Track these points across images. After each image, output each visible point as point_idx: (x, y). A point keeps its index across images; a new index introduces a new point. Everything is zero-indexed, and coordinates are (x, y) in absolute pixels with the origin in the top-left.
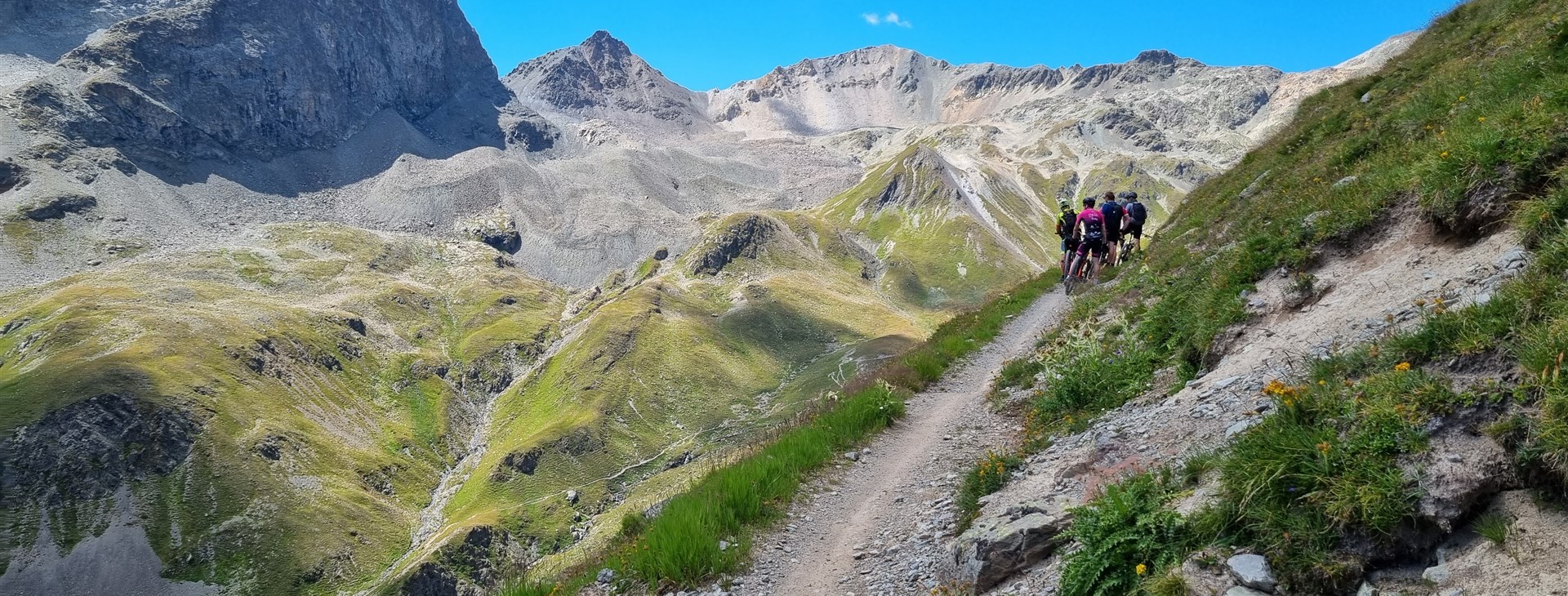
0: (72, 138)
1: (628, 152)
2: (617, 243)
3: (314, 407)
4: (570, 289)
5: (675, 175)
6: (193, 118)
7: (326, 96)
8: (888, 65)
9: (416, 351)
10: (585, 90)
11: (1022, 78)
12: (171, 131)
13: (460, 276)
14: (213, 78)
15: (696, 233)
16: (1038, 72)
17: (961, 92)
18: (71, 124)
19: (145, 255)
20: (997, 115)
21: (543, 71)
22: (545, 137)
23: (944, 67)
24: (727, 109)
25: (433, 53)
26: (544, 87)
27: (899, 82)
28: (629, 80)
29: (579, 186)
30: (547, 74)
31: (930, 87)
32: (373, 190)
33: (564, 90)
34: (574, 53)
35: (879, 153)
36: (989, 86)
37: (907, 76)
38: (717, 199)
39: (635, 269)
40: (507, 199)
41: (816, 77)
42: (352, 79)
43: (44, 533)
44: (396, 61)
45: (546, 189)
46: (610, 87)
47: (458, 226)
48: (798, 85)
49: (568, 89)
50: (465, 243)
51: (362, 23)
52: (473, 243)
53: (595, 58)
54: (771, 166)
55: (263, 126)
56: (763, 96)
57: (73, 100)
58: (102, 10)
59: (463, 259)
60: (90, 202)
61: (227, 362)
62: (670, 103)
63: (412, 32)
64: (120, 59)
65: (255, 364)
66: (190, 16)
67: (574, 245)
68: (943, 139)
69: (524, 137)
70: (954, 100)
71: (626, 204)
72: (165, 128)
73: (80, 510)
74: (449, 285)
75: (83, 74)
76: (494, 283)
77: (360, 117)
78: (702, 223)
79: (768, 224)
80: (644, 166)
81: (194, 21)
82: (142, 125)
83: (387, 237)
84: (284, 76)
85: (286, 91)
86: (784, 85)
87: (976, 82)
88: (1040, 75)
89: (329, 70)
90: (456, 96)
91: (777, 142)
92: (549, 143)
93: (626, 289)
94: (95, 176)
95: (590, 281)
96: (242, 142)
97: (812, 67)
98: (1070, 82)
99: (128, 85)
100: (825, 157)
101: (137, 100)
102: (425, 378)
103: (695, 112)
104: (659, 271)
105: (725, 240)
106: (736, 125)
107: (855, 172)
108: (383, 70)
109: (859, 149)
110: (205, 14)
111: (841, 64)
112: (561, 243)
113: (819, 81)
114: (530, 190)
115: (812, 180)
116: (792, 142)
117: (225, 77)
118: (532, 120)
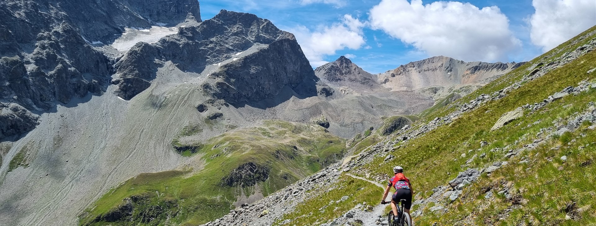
0: (214, 97)
1: (357, 97)
2: (357, 125)
3: (291, 168)
4: (346, 139)
5: (372, 104)
6: (240, 91)
7: (271, 83)
8: (441, 63)
9: (310, 155)
10: (338, 76)
11: (492, 67)
12: (235, 94)
13: (316, 135)
14: (244, 80)
15: (381, 122)
16: (498, 64)
17: (469, 72)
18: (214, 94)
19: (237, 128)
20: (483, 81)
21: (325, 70)
22: (330, 92)
23: (462, 63)
24: (384, 80)
25: (298, 68)
26: (326, 75)
27: (445, 69)
28: (352, 72)
29: (344, 108)
30: (326, 71)
31: (457, 70)
32: (286, 110)
33: (332, 76)
34: (334, 64)
35: (439, 95)
36: (479, 70)
37: (448, 67)
38: (385, 111)
39: (364, 133)
40: (324, 112)
41: (415, 68)
42: (278, 78)
43: (243, 193)
44: (288, 71)
45: (335, 109)
46: (346, 74)
47: (311, 120)
48: (409, 71)
49: (333, 75)
50: (314, 125)
51: (280, 61)
52: (317, 125)
53: (341, 65)
54: (402, 100)
55: (256, 92)
56: (396, 75)
57: (214, 87)
58: (209, 60)
59: (315, 130)
60: (221, 115)
61: (271, 156)
62: (365, 79)
63: (292, 63)
64: (223, 76)
65: (277, 156)
66: (239, 63)
67: (345, 126)
68: (463, 90)
69: (324, 92)
70: (466, 75)
71: (359, 114)
72: (234, 94)
73: (249, 189)
74: (314, 137)
75: (215, 80)
76: (326, 137)
77: (280, 88)
78: (383, 119)
79: (405, 120)
80: (362, 101)
81: (240, 64)
82: (229, 94)
83: (294, 124)
84: (261, 78)
85: (262, 82)
86: (404, 71)
87: (475, 68)
88: (499, 65)
89: (272, 75)
90: (304, 80)
91: (403, 92)
92: (331, 94)
93: (363, 139)
94: (221, 107)
95: (351, 137)
96: (251, 97)
97: (413, 64)
98: (511, 68)
99: (226, 82)
100: (420, 97)
101: (228, 87)
102: (314, 162)
103: (374, 81)
104: (371, 134)
105: (392, 124)
106: (387, 85)
107: (431, 102)
108: (285, 74)
109: (432, 94)
110: (242, 62)
111: (424, 63)
112: (341, 125)
113: (416, 69)
114: (330, 109)
115: (417, 105)
116: (408, 91)
117: (247, 79)
118: (326, 87)
